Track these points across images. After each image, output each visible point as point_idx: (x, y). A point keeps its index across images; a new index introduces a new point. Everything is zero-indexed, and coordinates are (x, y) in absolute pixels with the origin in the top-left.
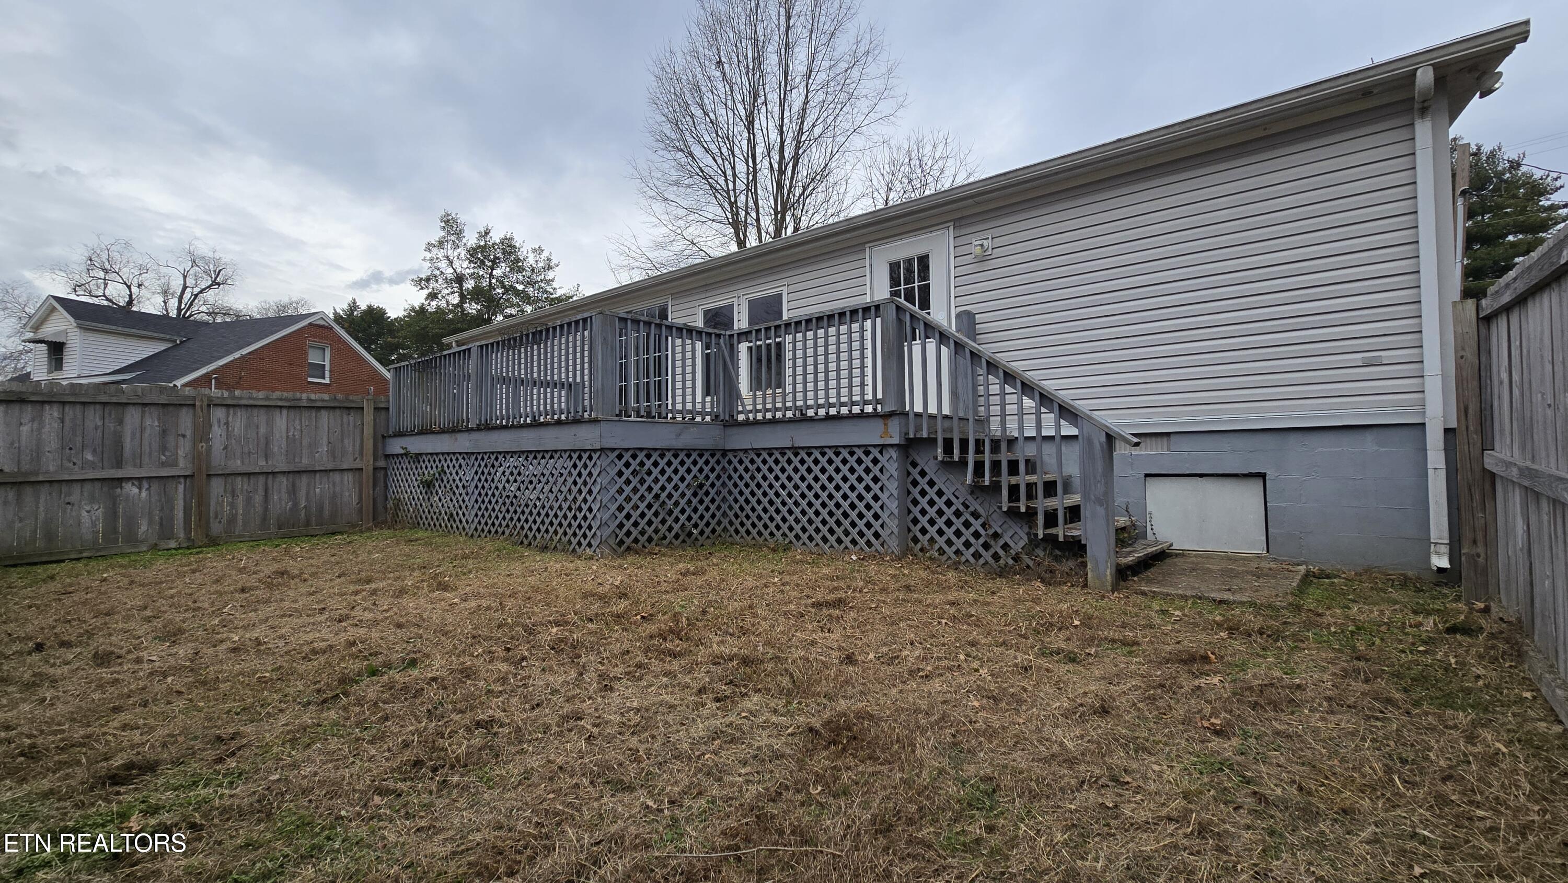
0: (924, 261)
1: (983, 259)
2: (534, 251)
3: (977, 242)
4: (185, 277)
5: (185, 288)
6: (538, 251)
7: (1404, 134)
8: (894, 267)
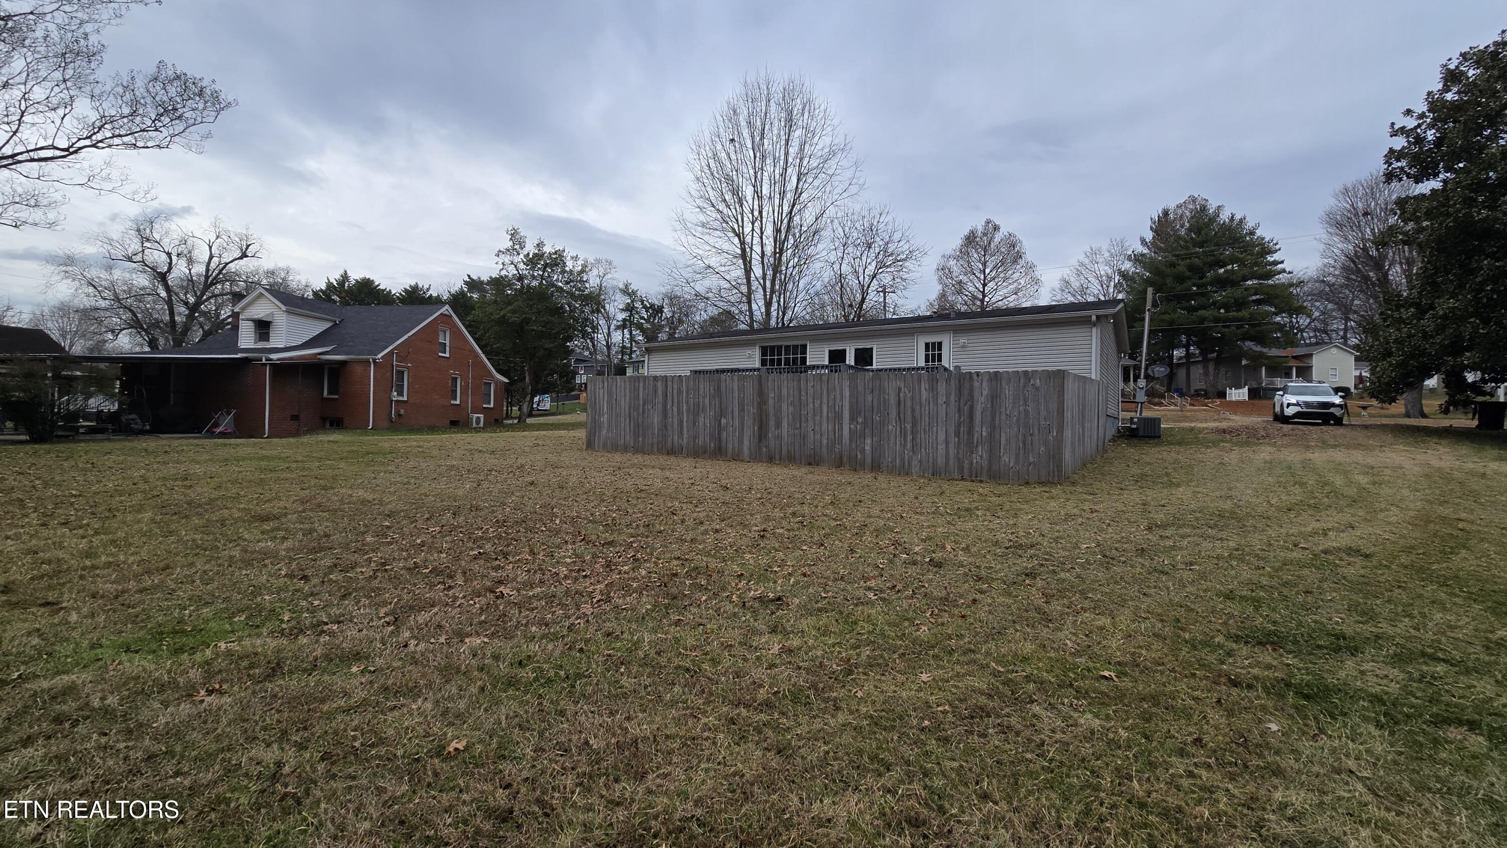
0: (940, 344)
1: (964, 347)
2: (572, 258)
3: (962, 340)
4: (210, 248)
5: (211, 257)
6: (575, 258)
7: (1089, 330)
8: (927, 345)
